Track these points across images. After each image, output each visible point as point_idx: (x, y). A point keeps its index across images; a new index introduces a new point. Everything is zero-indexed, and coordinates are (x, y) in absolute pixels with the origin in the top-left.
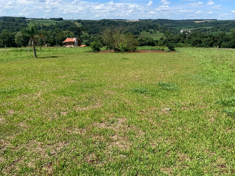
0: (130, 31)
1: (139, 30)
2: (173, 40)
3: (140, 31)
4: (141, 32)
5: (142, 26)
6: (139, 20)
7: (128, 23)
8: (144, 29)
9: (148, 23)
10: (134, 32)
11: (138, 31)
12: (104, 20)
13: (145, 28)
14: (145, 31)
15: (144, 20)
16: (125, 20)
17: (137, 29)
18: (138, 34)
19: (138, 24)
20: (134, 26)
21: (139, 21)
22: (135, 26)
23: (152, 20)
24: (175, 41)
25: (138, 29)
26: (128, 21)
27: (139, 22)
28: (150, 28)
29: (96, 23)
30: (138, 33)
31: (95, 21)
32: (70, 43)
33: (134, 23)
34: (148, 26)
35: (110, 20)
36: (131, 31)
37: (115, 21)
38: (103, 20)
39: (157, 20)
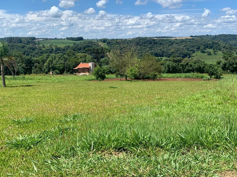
0: (176, 52)
1: (191, 51)
3: (192, 52)
4: (193, 53)
5: (195, 45)
6: (191, 36)
7: (173, 41)
8: (198, 48)
9: (204, 41)
10: (182, 54)
11: (189, 52)
12: (139, 38)
13: (200, 47)
14: (199, 51)
15: (198, 37)
16: (170, 37)
17: (188, 49)
18: (188, 56)
19: (189, 42)
20: (182, 46)
21: (191, 38)
22: (184, 45)
23: (211, 36)
25: (189, 49)
26: (174, 39)
27: (190, 39)
28: (207, 47)
29: (128, 43)
30: (189, 54)
31: (126, 40)
32: (84, 70)
33: (182, 41)
34: (205, 45)
35: (147, 38)
36: (179, 52)
37: (155, 39)
38: (137, 38)
39: (219, 35)
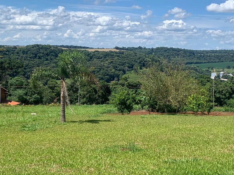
0: (98, 72)
1: (120, 70)
2: (219, 92)
3: (121, 72)
4: (123, 74)
5: (126, 61)
6: (117, 48)
7: (92, 54)
8: (131, 67)
9: (138, 56)
10: (108, 75)
11: (117, 72)
12: (38, 45)
13: (133, 66)
14: (133, 71)
15: (127, 49)
16: (84, 48)
17: (115, 67)
18: (116, 79)
19: (117, 58)
20: (107, 62)
21: (118, 51)
22: (109, 61)
23: (145, 48)
24: (225, 95)
25: (117, 67)
26: (93, 50)
27: (116, 53)
28: (144, 66)
29: (18, 53)
30: (118, 76)
31: (15, 47)
33: (107, 55)
34: (140, 63)
35: (50, 47)
36: (102, 71)
37: (63, 48)
38: (34, 46)
39: (157, 49)
